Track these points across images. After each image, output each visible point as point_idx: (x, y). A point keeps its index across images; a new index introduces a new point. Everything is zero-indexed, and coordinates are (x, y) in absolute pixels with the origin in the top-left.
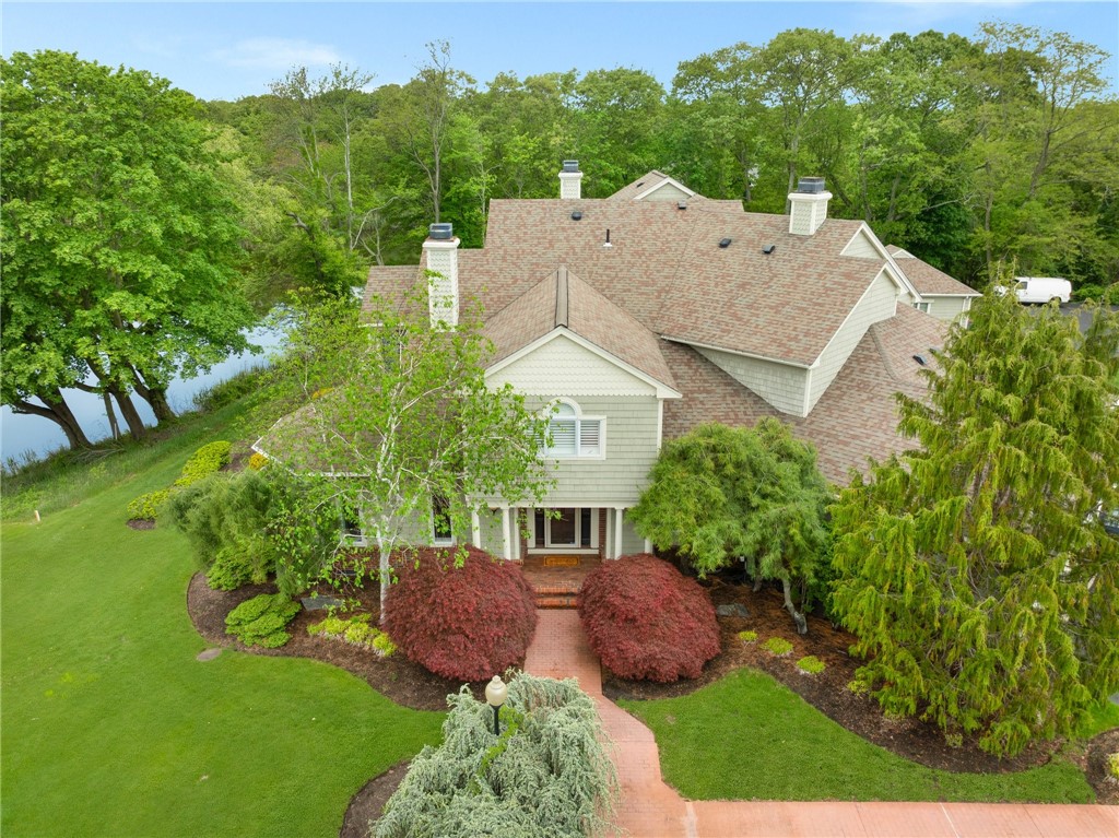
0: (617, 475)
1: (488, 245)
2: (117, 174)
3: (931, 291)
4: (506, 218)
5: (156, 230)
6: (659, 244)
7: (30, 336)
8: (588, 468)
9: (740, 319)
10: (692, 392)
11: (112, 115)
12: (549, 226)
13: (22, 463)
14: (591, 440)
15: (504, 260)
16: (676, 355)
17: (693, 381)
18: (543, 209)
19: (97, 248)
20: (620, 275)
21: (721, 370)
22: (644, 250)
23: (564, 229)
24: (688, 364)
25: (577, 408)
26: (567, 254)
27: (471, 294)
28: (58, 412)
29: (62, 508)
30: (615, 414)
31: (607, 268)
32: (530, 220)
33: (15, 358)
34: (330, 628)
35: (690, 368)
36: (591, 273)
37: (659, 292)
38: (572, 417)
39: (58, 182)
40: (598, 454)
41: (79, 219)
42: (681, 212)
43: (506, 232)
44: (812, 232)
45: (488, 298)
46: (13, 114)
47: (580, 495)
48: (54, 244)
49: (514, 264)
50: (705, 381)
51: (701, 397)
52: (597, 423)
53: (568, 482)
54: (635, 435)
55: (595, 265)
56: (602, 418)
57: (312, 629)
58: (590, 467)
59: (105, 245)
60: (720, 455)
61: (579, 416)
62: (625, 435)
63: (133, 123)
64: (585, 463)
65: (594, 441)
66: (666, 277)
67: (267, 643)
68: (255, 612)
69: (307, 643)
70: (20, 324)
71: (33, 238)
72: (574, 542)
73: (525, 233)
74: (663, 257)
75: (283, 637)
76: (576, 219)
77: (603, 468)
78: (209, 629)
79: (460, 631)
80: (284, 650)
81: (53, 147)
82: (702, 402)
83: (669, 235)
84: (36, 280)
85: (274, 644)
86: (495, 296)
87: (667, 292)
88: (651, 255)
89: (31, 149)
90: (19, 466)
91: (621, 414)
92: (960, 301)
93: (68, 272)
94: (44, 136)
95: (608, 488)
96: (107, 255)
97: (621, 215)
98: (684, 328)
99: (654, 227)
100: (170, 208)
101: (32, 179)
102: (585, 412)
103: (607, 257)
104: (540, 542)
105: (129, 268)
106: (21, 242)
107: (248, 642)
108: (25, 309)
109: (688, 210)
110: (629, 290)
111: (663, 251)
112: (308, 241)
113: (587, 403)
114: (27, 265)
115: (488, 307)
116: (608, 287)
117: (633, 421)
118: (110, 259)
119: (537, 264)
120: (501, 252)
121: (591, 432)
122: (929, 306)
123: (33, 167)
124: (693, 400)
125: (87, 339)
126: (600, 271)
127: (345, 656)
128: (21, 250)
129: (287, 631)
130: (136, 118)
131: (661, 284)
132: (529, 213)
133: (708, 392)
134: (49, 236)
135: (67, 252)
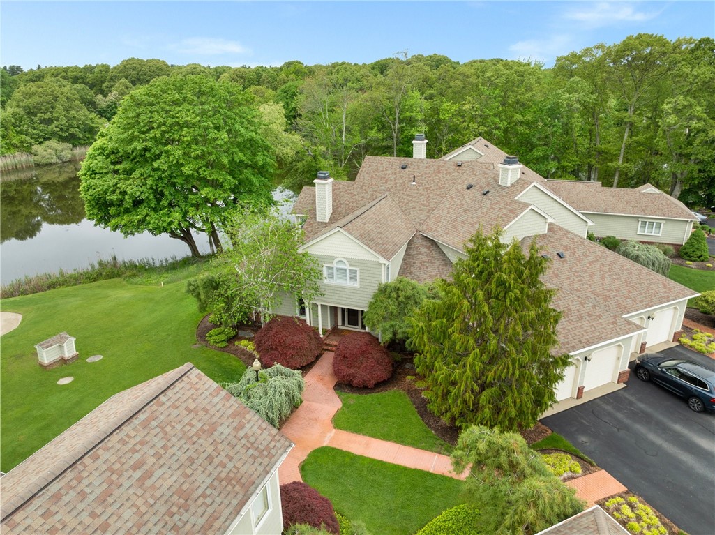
0: (365, 296)
1: (357, 180)
2: (210, 135)
3: (664, 215)
4: (370, 166)
5: (225, 161)
6: (439, 184)
7: (171, 205)
8: (352, 291)
9: (455, 228)
10: (424, 262)
11: (213, 107)
12: (389, 172)
13: (170, 260)
14: (354, 279)
15: (361, 188)
16: (424, 243)
17: (427, 257)
18: (390, 162)
19: (200, 168)
20: (414, 200)
21: (443, 253)
22: (431, 187)
23: (395, 174)
24: (428, 248)
25: (347, 263)
26: (392, 187)
27: (340, 204)
28: (187, 238)
29: (173, 282)
30: (363, 268)
31: (409, 195)
32: (380, 169)
33: (163, 215)
34: (243, 344)
35: (429, 250)
36: (400, 197)
37: (429, 210)
38: (345, 267)
39: (186, 138)
40: (357, 285)
41: (193, 155)
42: (458, 168)
43: (367, 173)
44: (509, 185)
45: (347, 206)
46: (173, 108)
47: (349, 303)
48: (183, 165)
49: (365, 190)
50: (433, 257)
51: (427, 265)
52: (356, 271)
53: (344, 296)
54: (372, 279)
55: (403, 194)
56: (358, 269)
57: (236, 343)
58: (353, 290)
59: (204, 166)
60: (399, 292)
61: (347, 267)
62: (367, 278)
63: (221, 110)
64: (350, 289)
65: (355, 279)
66: (436, 202)
67: (219, 345)
68: (217, 332)
69: (233, 348)
70: (167, 199)
71: (174, 163)
72: (358, 325)
73: (376, 175)
74: (439, 192)
75: (224, 344)
76: (403, 168)
77: (358, 292)
78: (201, 337)
79: (276, 349)
80: (224, 349)
81: (186, 122)
82: (427, 268)
83: (447, 180)
84: (175, 180)
85: (220, 346)
86: (351, 206)
87: (434, 210)
88: (433, 190)
89: (178, 124)
90: (169, 262)
91: (366, 268)
92: (685, 223)
93: (188, 178)
94: (182, 118)
95: (361, 301)
96: (205, 171)
97: (427, 167)
98: (431, 230)
99: (441, 176)
100: (234, 150)
101: (176, 136)
102: (350, 265)
103: (411, 190)
104: (343, 324)
105: (214, 177)
106: (170, 164)
107: (212, 344)
108: (170, 193)
109: (462, 167)
110: (415, 208)
111: (440, 188)
112: (313, 163)
113: (352, 262)
114: (172, 173)
115: (346, 211)
116: (405, 206)
117: (371, 272)
118: (205, 173)
119: (376, 191)
120: (361, 184)
121: (353, 274)
122: (662, 224)
123: (178, 131)
124: (423, 266)
125: (193, 209)
126: (405, 197)
127: (244, 355)
128: (170, 167)
129: (227, 342)
130: (222, 108)
131: (432, 206)
132: (382, 164)
133: (432, 263)
134: (181, 162)
135: (187, 170)
